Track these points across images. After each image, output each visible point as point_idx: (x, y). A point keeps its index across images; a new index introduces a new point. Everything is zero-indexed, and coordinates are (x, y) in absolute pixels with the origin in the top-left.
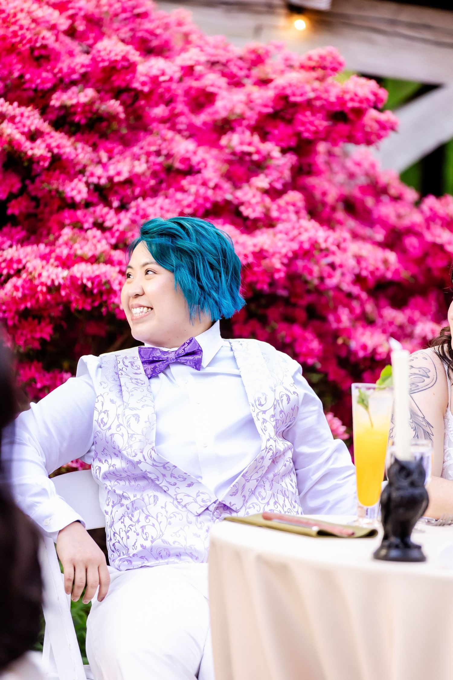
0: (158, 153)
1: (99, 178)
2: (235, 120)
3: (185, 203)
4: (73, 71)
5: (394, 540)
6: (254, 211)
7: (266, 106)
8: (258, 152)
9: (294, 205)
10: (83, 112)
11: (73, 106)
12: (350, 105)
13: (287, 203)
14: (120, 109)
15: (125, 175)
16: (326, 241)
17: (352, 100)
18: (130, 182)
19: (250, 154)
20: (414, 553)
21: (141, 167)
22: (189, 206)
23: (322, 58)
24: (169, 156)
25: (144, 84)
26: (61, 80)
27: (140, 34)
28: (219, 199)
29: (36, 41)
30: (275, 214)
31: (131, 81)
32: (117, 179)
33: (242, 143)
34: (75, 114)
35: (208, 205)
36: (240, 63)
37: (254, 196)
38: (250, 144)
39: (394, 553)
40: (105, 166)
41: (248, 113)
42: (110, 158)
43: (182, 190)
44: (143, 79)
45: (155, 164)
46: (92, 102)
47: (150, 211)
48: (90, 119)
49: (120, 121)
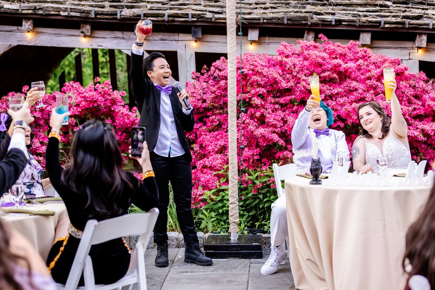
0: (347, 86)
1: (328, 93)
2: (372, 77)
3: (352, 98)
4: (328, 68)
5: (314, 179)
6: (368, 99)
7: (379, 73)
8: (374, 84)
9: (381, 97)
10: (328, 77)
11: (325, 76)
12: (399, 71)
13: (379, 97)
14: (337, 76)
15: (336, 92)
16: (383, 106)
17: (399, 70)
18: (337, 94)
19: (372, 85)
20: (319, 182)
21: (340, 90)
22: (353, 99)
23: (395, 60)
24: (350, 87)
25: (342, 69)
26: (325, 70)
27: (356, 57)
28: (362, 96)
29: (316, 61)
30: (375, 100)
31: (340, 70)
32: (334, 93)
33: (370, 82)
34: (326, 78)
35: (359, 98)
36: (380, 62)
37: (369, 95)
38: (372, 83)
39: (314, 182)
40: (332, 90)
41: (375, 75)
42: (333, 89)
43: (353, 95)
44: (342, 68)
45: (346, 89)
46: (329, 75)
47: (341, 100)
48: (330, 79)
49: (337, 79)
